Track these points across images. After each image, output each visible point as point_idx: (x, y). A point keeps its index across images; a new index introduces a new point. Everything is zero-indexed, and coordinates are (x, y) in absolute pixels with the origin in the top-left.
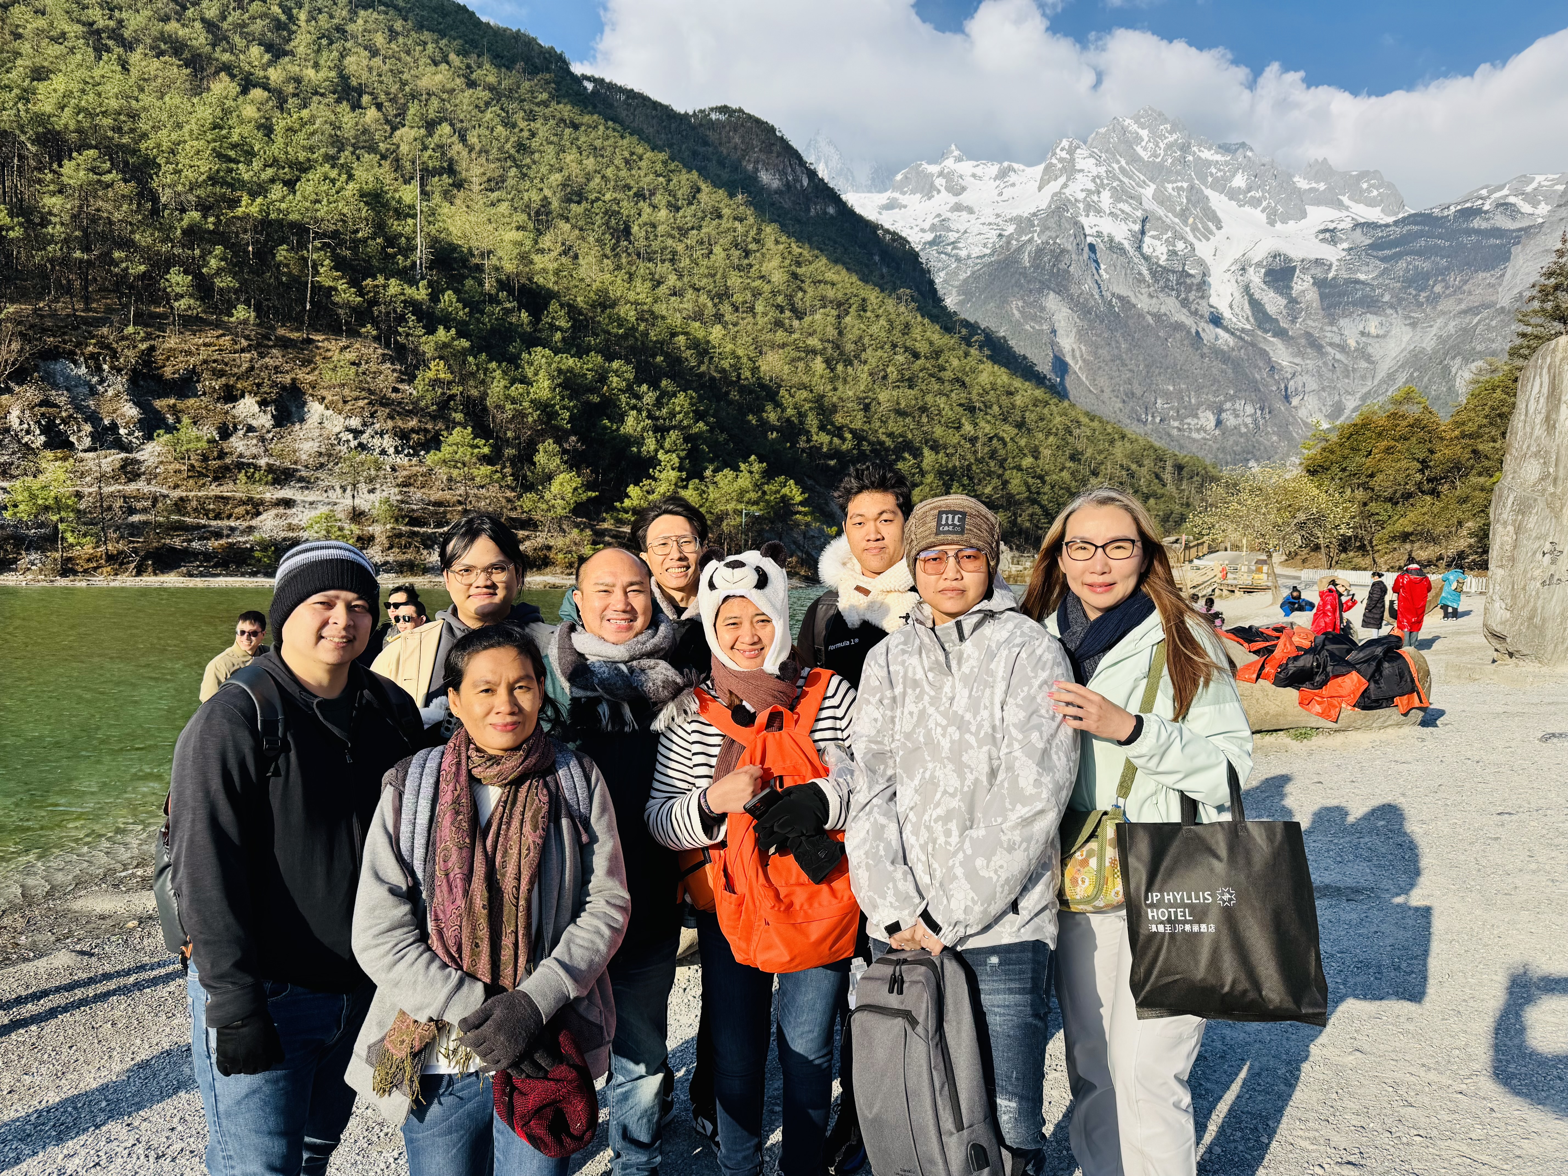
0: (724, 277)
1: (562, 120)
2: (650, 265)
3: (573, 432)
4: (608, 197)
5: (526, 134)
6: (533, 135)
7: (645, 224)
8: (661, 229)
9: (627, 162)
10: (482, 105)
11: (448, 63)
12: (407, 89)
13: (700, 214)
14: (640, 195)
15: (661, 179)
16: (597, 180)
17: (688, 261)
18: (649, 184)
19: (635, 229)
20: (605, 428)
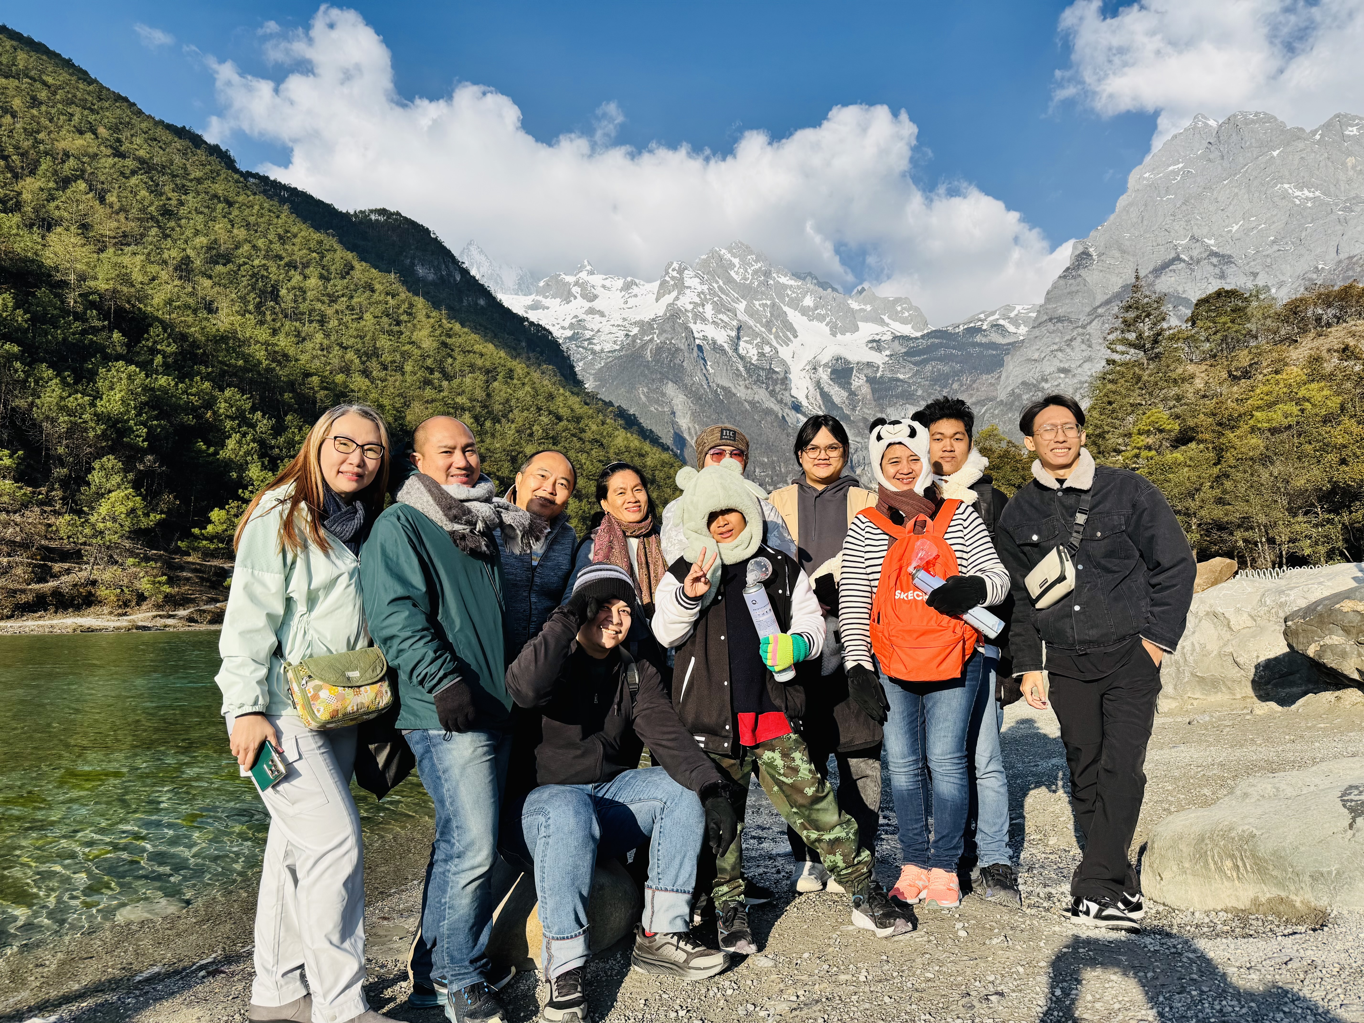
0: (374, 339)
1: (216, 196)
2: (297, 324)
3: (150, 450)
4: (256, 262)
5: (174, 202)
6: (181, 203)
7: (294, 288)
8: (310, 295)
9: (280, 237)
10: (128, 172)
11: (94, 133)
12: (42, 147)
13: (352, 287)
14: (291, 265)
15: (314, 255)
16: (247, 247)
17: (336, 323)
18: (302, 258)
19: (283, 292)
20: (201, 451)
